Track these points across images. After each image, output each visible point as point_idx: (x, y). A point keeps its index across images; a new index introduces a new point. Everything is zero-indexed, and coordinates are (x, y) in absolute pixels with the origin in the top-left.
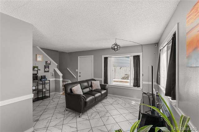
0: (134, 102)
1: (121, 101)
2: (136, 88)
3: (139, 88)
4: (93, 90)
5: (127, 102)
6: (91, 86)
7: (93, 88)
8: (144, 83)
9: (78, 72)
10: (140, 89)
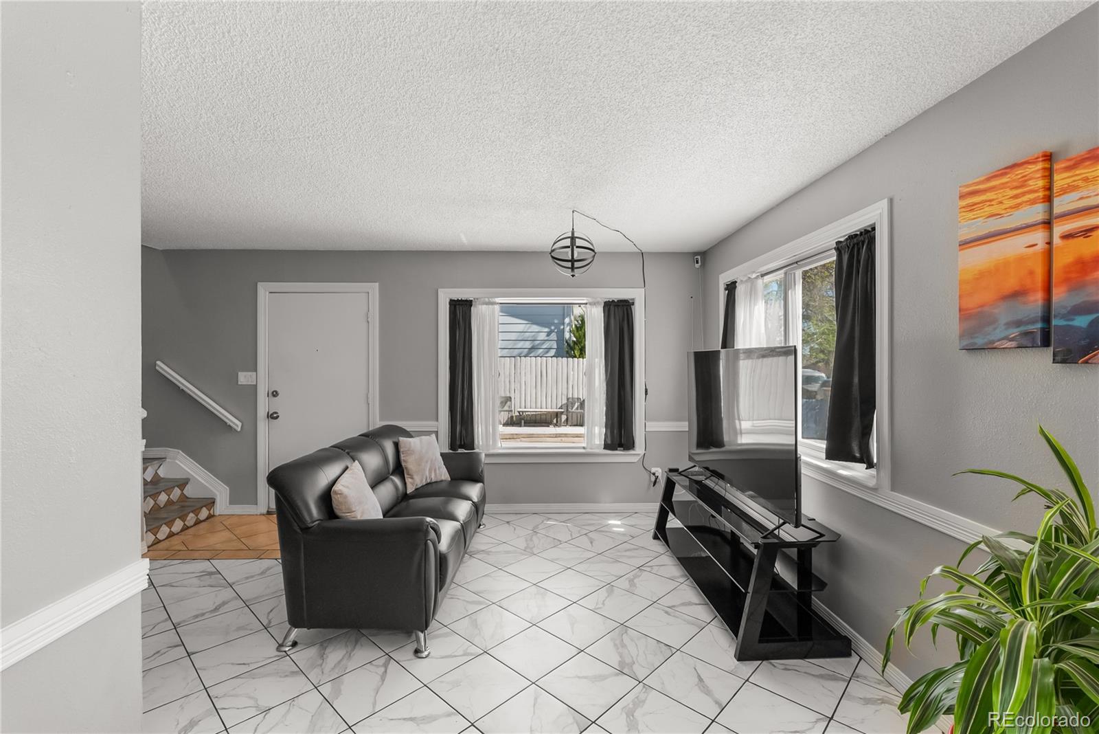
0: (619, 523)
1: (557, 527)
2: (620, 456)
3: (632, 452)
4: (410, 490)
5: (592, 528)
6: (399, 470)
7: (408, 481)
8: (654, 426)
9: (254, 388)
10: (635, 459)
